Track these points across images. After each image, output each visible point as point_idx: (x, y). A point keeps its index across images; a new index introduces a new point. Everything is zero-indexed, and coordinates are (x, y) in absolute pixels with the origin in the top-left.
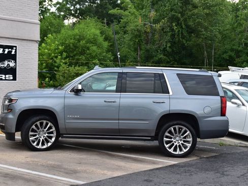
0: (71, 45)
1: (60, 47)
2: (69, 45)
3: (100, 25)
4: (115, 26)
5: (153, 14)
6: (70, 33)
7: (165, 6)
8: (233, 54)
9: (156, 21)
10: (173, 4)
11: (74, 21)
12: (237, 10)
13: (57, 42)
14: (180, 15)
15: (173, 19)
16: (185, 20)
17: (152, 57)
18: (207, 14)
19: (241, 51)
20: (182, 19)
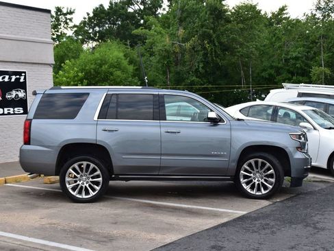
0: (92, 71)
1: (80, 74)
2: (90, 72)
3: (123, 47)
4: (140, 48)
5: (181, 32)
6: (90, 57)
7: (194, 23)
8: (273, 72)
9: (185, 40)
10: (203, 19)
11: (94, 46)
12: (271, 24)
13: (75, 69)
14: (211, 31)
15: (205, 36)
16: (218, 37)
17: (183, 80)
18: (241, 29)
19: (281, 68)
20: (214, 36)
